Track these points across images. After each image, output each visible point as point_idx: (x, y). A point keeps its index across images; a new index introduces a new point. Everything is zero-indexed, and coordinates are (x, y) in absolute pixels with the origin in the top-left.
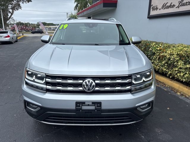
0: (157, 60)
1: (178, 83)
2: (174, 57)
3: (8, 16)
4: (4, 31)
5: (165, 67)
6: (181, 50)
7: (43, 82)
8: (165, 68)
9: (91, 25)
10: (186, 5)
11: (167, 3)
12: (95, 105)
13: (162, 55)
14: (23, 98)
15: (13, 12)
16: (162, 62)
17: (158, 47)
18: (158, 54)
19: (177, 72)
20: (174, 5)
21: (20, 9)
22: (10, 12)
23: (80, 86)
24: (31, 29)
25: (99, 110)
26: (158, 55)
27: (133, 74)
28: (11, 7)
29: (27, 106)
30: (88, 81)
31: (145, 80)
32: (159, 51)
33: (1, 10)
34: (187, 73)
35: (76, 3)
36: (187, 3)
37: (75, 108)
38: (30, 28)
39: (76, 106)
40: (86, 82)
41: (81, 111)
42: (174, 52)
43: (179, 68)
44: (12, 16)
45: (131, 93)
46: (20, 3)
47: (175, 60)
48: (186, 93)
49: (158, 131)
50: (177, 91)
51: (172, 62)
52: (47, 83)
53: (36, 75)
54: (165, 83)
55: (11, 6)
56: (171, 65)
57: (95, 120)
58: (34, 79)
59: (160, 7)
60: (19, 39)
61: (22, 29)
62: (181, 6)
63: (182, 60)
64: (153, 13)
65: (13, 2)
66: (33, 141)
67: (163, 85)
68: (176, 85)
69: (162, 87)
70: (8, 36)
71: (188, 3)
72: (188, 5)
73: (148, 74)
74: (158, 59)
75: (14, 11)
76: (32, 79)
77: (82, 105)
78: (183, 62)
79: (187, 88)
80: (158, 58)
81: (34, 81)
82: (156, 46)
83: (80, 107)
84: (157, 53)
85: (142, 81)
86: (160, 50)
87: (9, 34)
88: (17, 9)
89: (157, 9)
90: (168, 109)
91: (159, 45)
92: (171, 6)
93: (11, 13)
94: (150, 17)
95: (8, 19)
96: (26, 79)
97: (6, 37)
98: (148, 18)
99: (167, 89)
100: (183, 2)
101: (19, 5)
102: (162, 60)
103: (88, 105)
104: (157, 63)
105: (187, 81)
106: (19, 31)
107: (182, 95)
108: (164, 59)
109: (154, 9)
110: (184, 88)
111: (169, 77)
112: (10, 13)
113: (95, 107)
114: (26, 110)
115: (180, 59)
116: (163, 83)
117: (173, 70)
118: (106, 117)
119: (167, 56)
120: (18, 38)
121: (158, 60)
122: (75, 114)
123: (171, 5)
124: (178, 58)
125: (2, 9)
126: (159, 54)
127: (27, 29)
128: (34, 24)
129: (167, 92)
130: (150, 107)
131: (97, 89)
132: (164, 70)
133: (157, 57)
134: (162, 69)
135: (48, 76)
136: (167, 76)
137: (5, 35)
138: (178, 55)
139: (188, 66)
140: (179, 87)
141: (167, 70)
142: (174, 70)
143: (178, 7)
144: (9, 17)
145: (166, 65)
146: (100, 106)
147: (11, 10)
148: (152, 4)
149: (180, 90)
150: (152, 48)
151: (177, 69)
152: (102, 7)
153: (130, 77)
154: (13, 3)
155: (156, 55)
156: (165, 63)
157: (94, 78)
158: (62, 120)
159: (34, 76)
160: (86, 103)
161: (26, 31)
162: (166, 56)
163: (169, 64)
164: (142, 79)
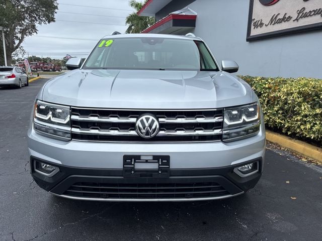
0: (265, 106)
1: (302, 143)
2: (293, 97)
3: (15, 43)
4: (6, 66)
5: (279, 115)
6: (305, 85)
7: (65, 122)
8: (279, 118)
9: (152, 41)
10: (310, 15)
11: (279, 14)
12: (158, 162)
13: (272, 95)
14: (29, 152)
15: (23, 38)
16: (274, 107)
17: (266, 84)
18: (266, 95)
19: (299, 123)
20: (289, 17)
21: (35, 33)
22: (17, 37)
23: (132, 128)
24: (53, 67)
25: (166, 171)
26: (266, 97)
27: (225, 108)
28: (19, 30)
29: (37, 169)
30: (146, 118)
31: (247, 120)
32: (267, 91)
33: (3, 34)
34: (318, 123)
35: (128, 25)
36: (310, 12)
37: (122, 168)
38: (52, 65)
39: (125, 163)
40: (142, 121)
41: (133, 172)
42: (293, 90)
43: (302, 116)
44: (21, 45)
45: (222, 141)
46: (35, 24)
47: (296, 103)
48: (317, 158)
49: (272, 217)
50: (302, 156)
51: (290, 107)
52: (73, 123)
53: (54, 110)
54: (280, 144)
55: (20, 27)
56: (289, 112)
57: (158, 191)
58: (50, 118)
59: (266, 21)
60: (31, 83)
61: (37, 67)
62: (302, 18)
63: (307, 103)
64: (255, 32)
65: (23, 22)
66: (45, 234)
67: (276, 148)
68: (300, 147)
69: (275, 151)
70: (13, 76)
71: (313, 13)
72: (314, 16)
73: (251, 109)
74: (266, 103)
75: (25, 36)
76: (47, 118)
77: (135, 162)
78: (309, 106)
79: (318, 150)
80: (266, 101)
81: (49, 121)
82: (262, 82)
83: (132, 165)
84: (265, 93)
85: (241, 121)
86: (269, 88)
87: (14, 72)
88: (30, 34)
89: (261, 24)
90: (288, 182)
91: (267, 81)
92: (286, 19)
93: (19, 39)
94: (251, 39)
95: (14, 49)
96: (35, 120)
97: (9, 77)
98: (248, 40)
99: (283, 153)
100: (305, 12)
101: (34, 27)
102: (273, 104)
103: (147, 161)
104: (266, 110)
105: (318, 137)
106: (32, 71)
107: (310, 162)
108: (276, 102)
109: (256, 26)
110: (313, 150)
111: (286, 134)
112: (17, 39)
113: (159, 165)
114: (33, 176)
115: (304, 101)
116: (276, 144)
117: (292, 121)
118: (178, 185)
119: (282, 97)
120: (29, 81)
121: (267, 105)
122: (122, 178)
123: (284, 17)
124: (300, 99)
125: (5, 32)
126: (268, 95)
127: (46, 67)
128: (58, 61)
129: (284, 157)
130: (257, 170)
131: (162, 132)
132: (278, 121)
133: (264, 100)
134: (273, 119)
135: (74, 111)
136: (283, 131)
137: (8, 73)
138: (300, 93)
139: (318, 111)
140: (304, 149)
141: (283, 122)
142: (294, 121)
143: (297, 20)
144: (15, 45)
145: (281, 112)
146: (168, 163)
147: (19, 35)
148: (253, 18)
149: (306, 154)
150: (255, 87)
151: (299, 118)
152: (171, 26)
153: (219, 112)
154: (23, 24)
155: (263, 97)
156: (278, 110)
157: (157, 114)
158: (99, 191)
159: (51, 113)
160: (142, 158)
161: (45, 71)
162: (280, 97)
163: (286, 110)
164: (240, 118)
